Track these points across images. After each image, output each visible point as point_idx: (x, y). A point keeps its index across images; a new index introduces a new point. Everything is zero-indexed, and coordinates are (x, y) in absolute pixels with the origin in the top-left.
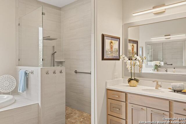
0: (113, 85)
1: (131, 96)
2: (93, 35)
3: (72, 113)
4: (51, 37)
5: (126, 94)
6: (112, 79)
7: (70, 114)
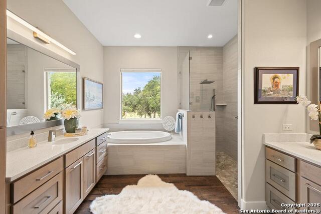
0: (279, 142)
1: (306, 167)
2: (239, 72)
3: (230, 165)
4: (209, 80)
5: (297, 160)
6: (278, 133)
7: (228, 165)
